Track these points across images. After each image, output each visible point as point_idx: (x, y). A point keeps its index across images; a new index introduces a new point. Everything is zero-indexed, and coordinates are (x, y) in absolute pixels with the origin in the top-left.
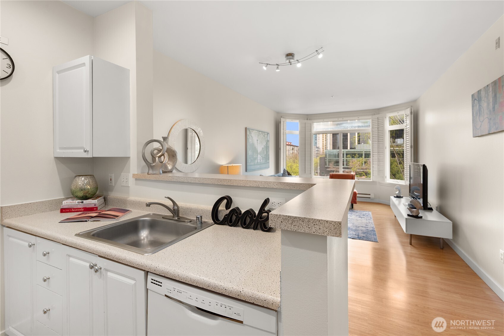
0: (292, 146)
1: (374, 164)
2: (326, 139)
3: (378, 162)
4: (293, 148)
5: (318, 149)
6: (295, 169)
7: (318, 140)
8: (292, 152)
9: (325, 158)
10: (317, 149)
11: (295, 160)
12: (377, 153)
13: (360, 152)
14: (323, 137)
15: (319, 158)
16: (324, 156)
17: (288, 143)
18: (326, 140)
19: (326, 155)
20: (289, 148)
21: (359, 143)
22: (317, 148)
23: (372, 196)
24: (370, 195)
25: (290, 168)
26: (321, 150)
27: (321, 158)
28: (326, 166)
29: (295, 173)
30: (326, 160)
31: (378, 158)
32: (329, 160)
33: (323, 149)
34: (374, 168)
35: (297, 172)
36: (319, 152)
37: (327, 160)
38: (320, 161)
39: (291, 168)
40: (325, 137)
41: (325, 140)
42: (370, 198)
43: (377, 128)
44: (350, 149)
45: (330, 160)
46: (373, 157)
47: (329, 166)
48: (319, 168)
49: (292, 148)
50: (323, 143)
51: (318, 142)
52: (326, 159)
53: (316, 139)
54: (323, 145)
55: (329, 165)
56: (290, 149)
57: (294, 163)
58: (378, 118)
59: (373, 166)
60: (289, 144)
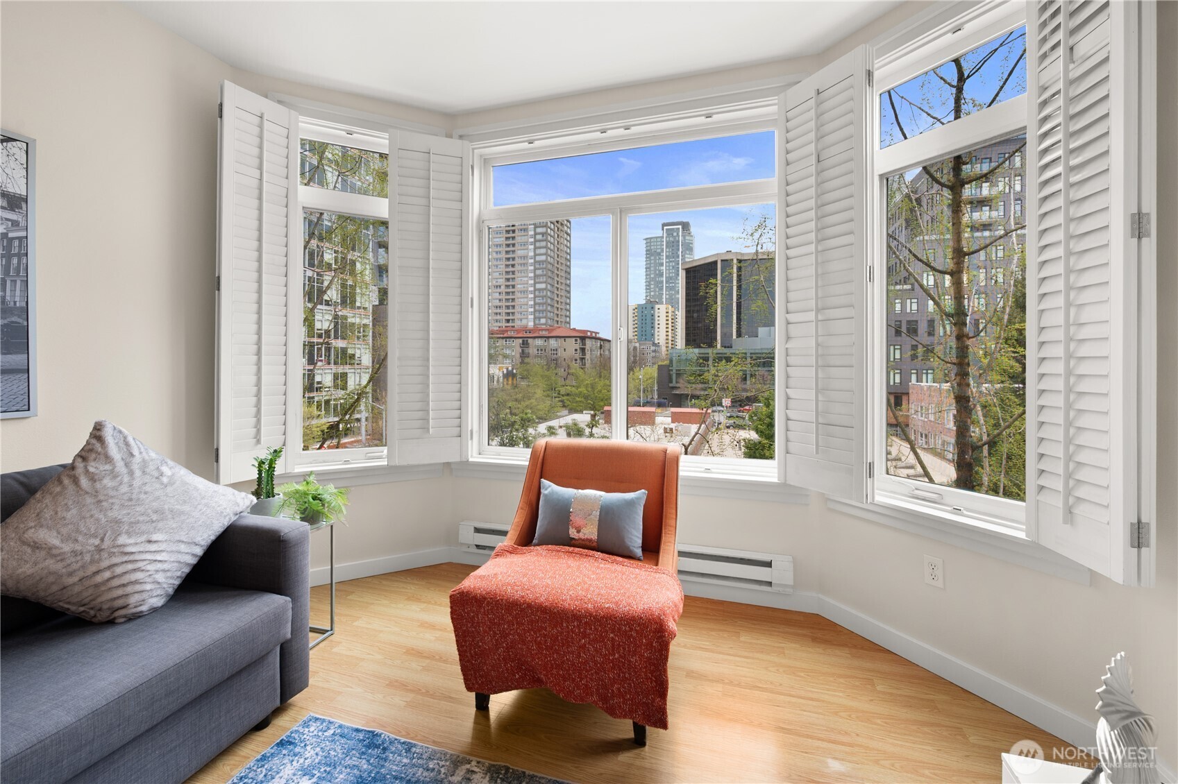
0: (599, 341)
1: (792, 382)
2: (672, 326)
3: (817, 367)
4: (601, 345)
5: (657, 349)
6: (601, 391)
7: (656, 330)
8: (599, 353)
9: (669, 366)
10: (653, 348)
11: (602, 370)
12: (811, 316)
13: (742, 353)
14: (667, 322)
15: (657, 367)
16: (667, 362)
17: (591, 334)
18: (673, 328)
19: (671, 361)
20: (592, 345)
21: (739, 335)
22: (654, 344)
23: (781, 573)
24: (768, 564)
25: (590, 389)
26: (664, 349)
27: (660, 368)
28: (671, 385)
29: (602, 400)
30: (672, 370)
31: (818, 345)
32: (676, 370)
33: (667, 347)
34: (791, 403)
35: (606, 397)
36: (657, 354)
37: (674, 371)
38: (658, 373)
39: (592, 388)
40: (672, 323)
41: (672, 330)
42: (770, 584)
43: (813, 159)
44: (722, 347)
45: (680, 370)
46: (788, 338)
47: (678, 385)
48: (656, 388)
49: (599, 345)
50: (667, 335)
51: (656, 333)
52: (670, 368)
53: (652, 327)
54: (667, 339)
55: (677, 382)
56: (594, 348)
57: (600, 377)
58: (818, 93)
59: (789, 391)
60: (594, 335)
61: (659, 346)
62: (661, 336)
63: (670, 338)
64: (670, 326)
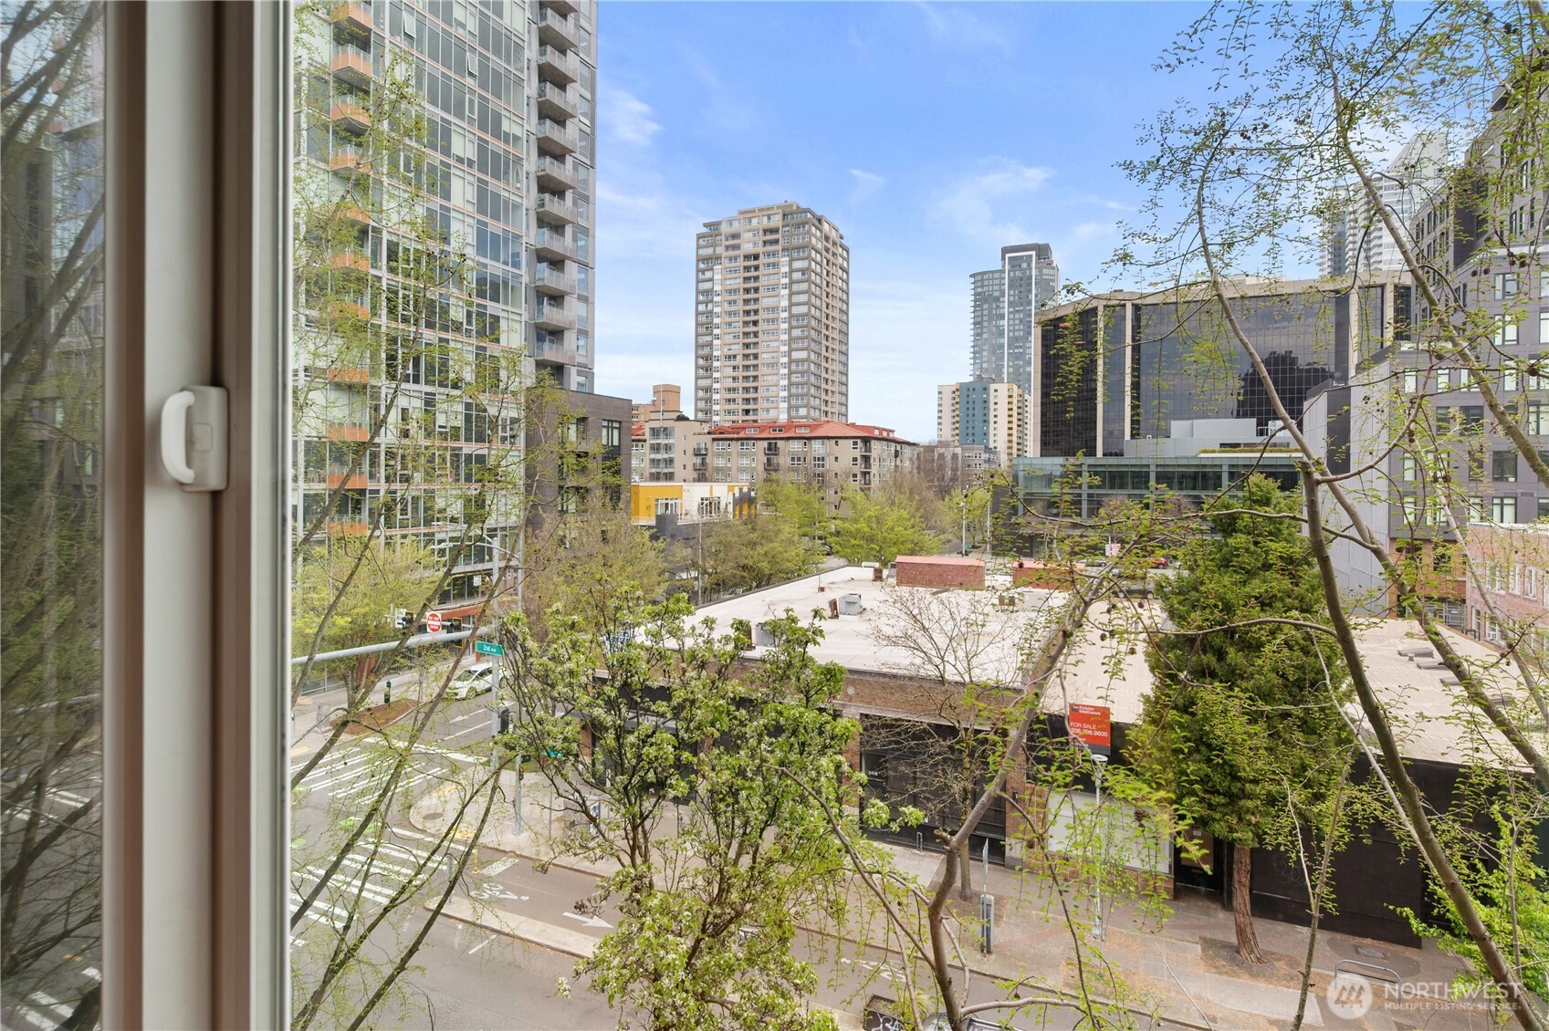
0: (894, 444)
2: (1019, 420)
4: (896, 451)
5: (992, 456)
6: (892, 529)
7: (992, 425)
9: (1012, 486)
10: (985, 456)
13: (1142, 466)
14: (1010, 413)
15: (991, 488)
16: (1008, 480)
17: (881, 433)
18: (1020, 423)
19: (1016, 478)
20: (883, 450)
21: (1136, 433)
22: (988, 450)
25: (873, 525)
26: (1004, 458)
27: (997, 489)
28: (1015, 519)
29: (894, 544)
30: (1017, 494)
32: (1025, 493)
33: (1009, 454)
36: (992, 466)
37: (1021, 495)
38: (993, 499)
40: (1019, 414)
41: (1019, 426)
44: (1104, 455)
45: (1031, 494)
47: (1026, 520)
48: (989, 523)
49: (893, 451)
50: (1010, 435)
51: (992, 432)
52: (1015, 490)
53: (985, 422)
54: (1010, 441)
55: (1025, 514)
56: (885, 455)
60: (885, 434)
61: (995, 453)
62: (999, 437)
63: (1015, 439)
64: (1015, 419)
